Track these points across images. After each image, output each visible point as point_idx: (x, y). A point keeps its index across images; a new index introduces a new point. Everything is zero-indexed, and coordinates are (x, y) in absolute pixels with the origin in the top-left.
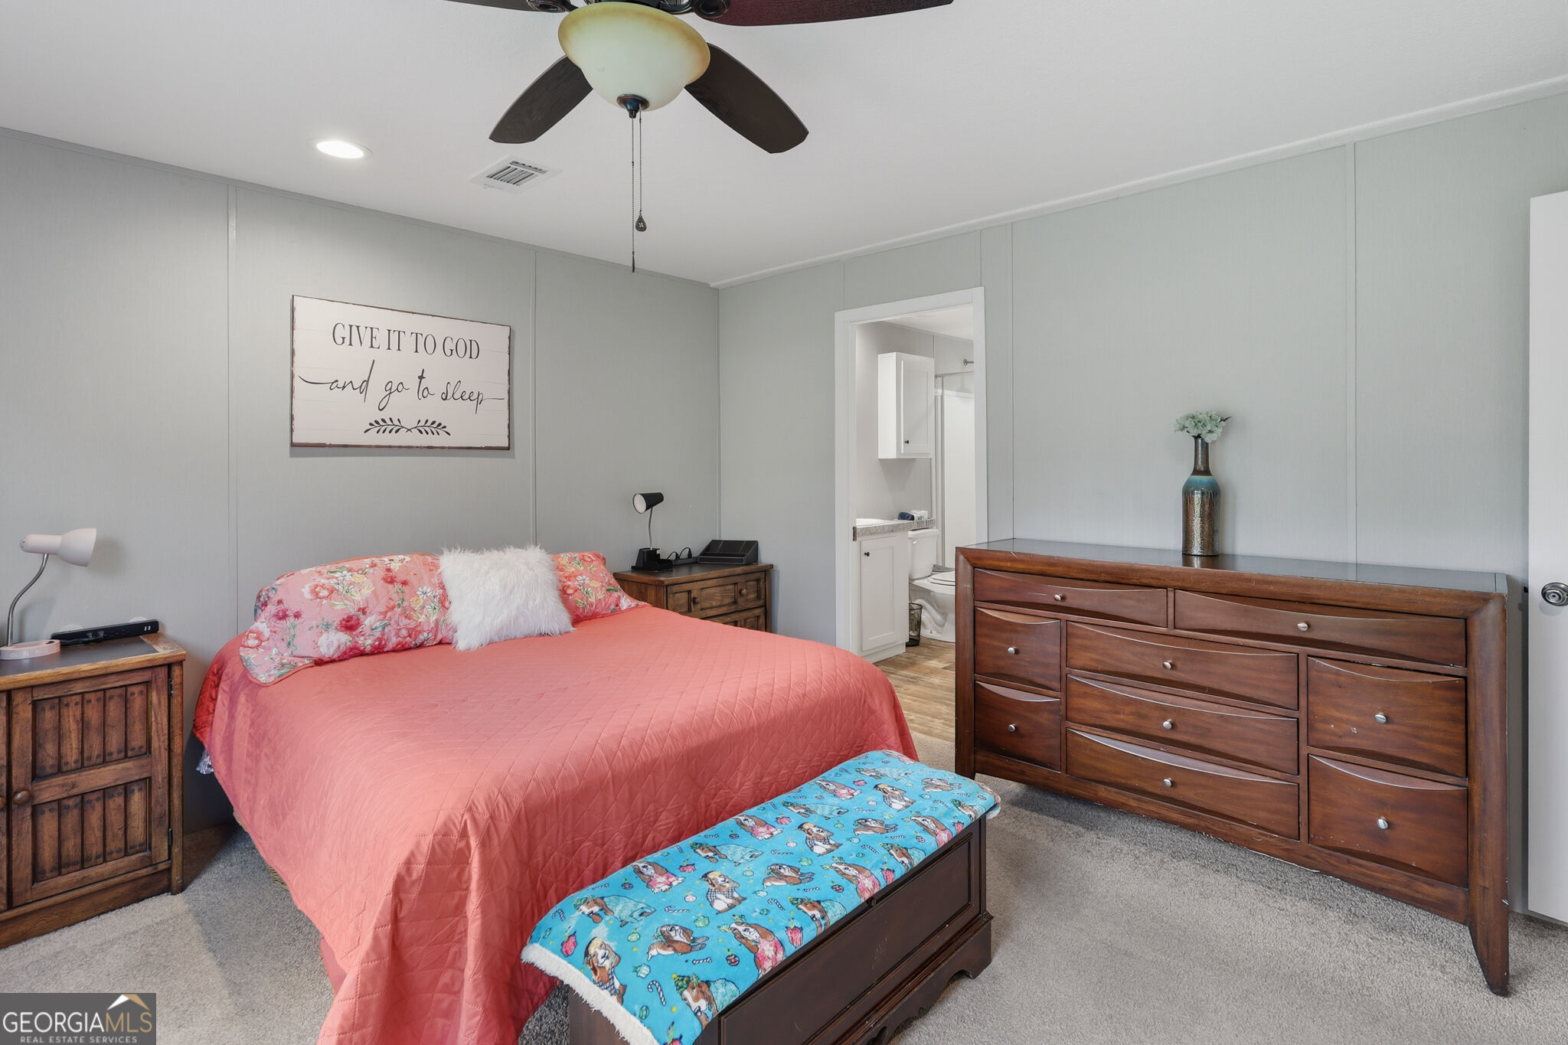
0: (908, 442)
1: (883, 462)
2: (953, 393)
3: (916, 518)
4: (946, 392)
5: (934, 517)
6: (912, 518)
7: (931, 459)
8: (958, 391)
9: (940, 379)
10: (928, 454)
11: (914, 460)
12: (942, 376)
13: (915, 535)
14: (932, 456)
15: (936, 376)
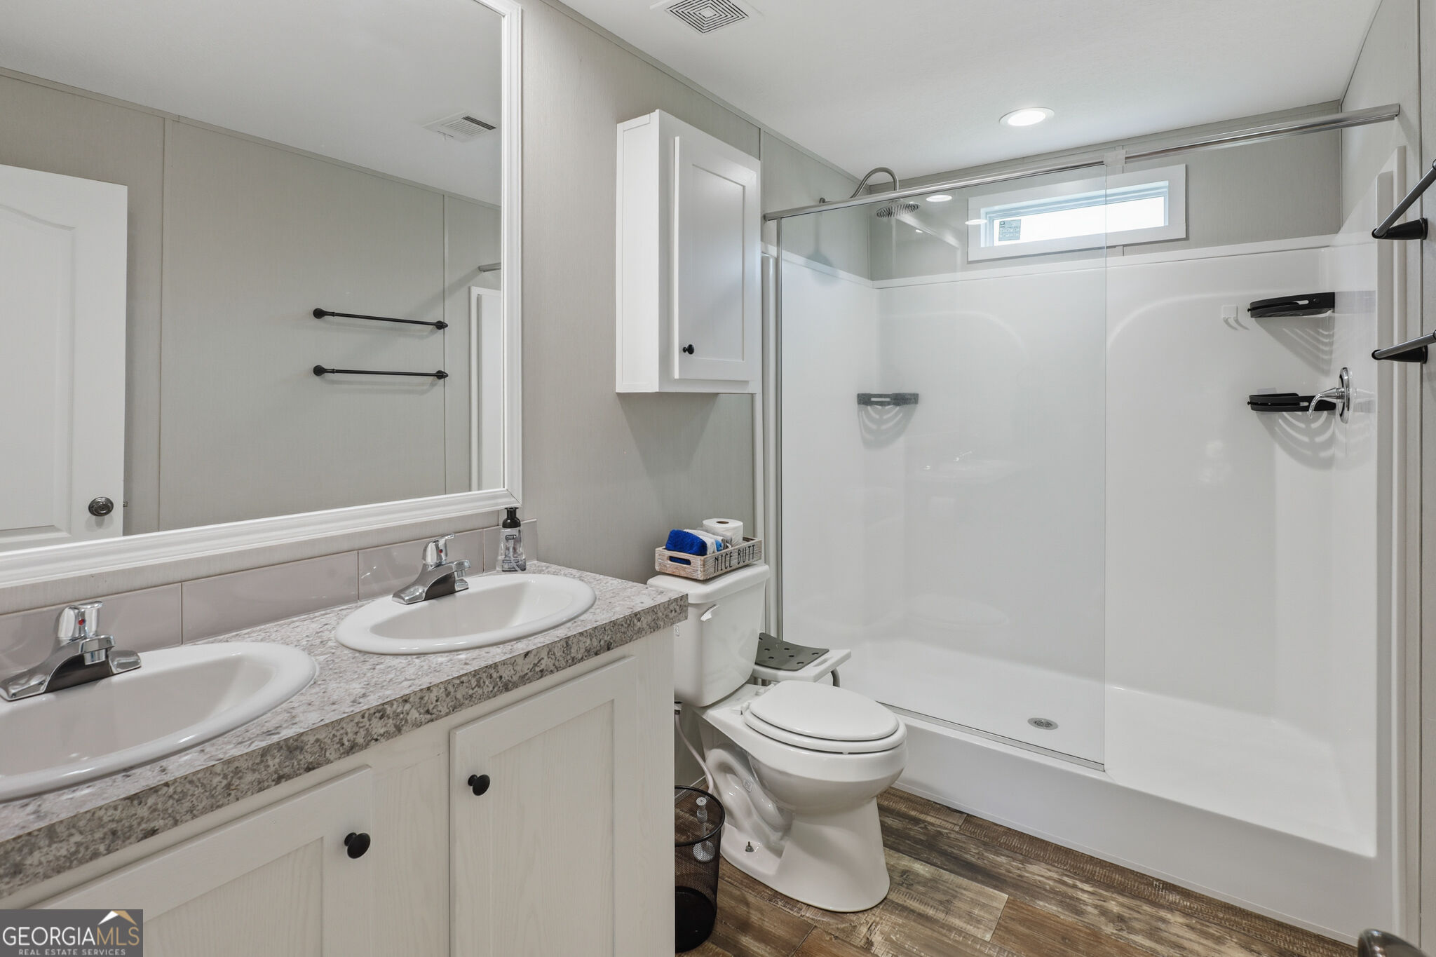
0: (690, 350)
1: (627, 399)
2: (800, 260)
3: (711, 547)
4: (786, 255)
5: (760, 537)
6: (701, 549)
7: (752, 395)
8: (809, 258)
9: (772, 225)
10: (745, 383)
11: (710, 398)
12: (778, 217)
13: (707, 596)
14: (755, 387)
15: (765, 218)
